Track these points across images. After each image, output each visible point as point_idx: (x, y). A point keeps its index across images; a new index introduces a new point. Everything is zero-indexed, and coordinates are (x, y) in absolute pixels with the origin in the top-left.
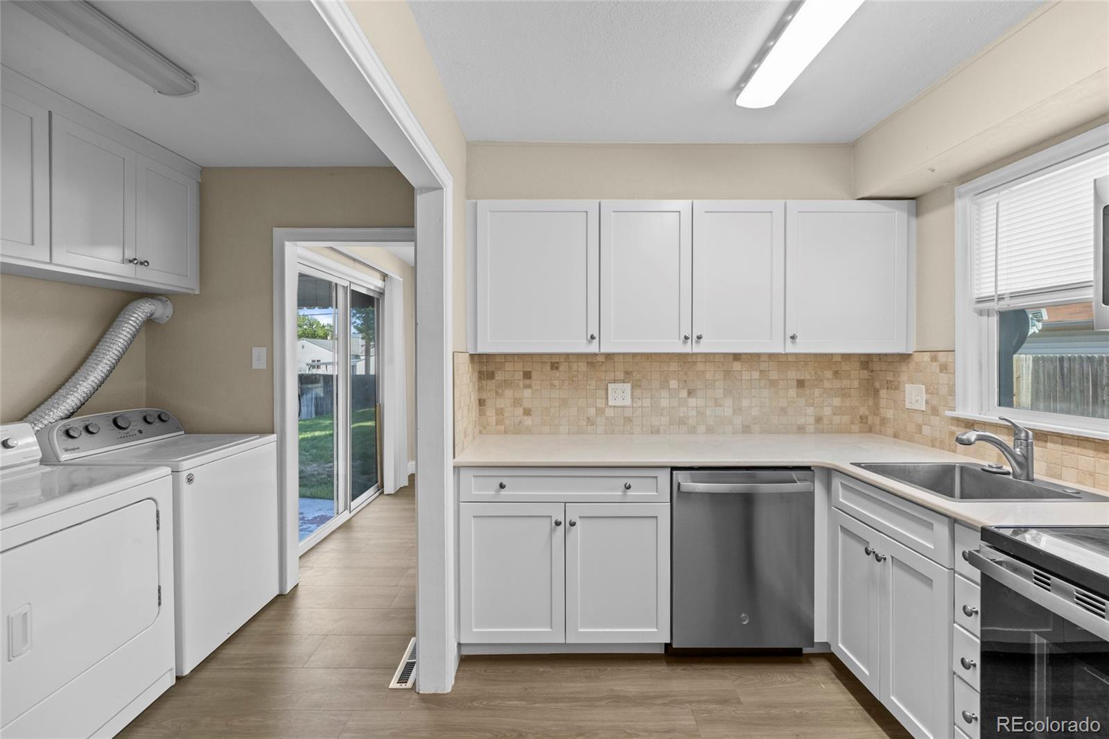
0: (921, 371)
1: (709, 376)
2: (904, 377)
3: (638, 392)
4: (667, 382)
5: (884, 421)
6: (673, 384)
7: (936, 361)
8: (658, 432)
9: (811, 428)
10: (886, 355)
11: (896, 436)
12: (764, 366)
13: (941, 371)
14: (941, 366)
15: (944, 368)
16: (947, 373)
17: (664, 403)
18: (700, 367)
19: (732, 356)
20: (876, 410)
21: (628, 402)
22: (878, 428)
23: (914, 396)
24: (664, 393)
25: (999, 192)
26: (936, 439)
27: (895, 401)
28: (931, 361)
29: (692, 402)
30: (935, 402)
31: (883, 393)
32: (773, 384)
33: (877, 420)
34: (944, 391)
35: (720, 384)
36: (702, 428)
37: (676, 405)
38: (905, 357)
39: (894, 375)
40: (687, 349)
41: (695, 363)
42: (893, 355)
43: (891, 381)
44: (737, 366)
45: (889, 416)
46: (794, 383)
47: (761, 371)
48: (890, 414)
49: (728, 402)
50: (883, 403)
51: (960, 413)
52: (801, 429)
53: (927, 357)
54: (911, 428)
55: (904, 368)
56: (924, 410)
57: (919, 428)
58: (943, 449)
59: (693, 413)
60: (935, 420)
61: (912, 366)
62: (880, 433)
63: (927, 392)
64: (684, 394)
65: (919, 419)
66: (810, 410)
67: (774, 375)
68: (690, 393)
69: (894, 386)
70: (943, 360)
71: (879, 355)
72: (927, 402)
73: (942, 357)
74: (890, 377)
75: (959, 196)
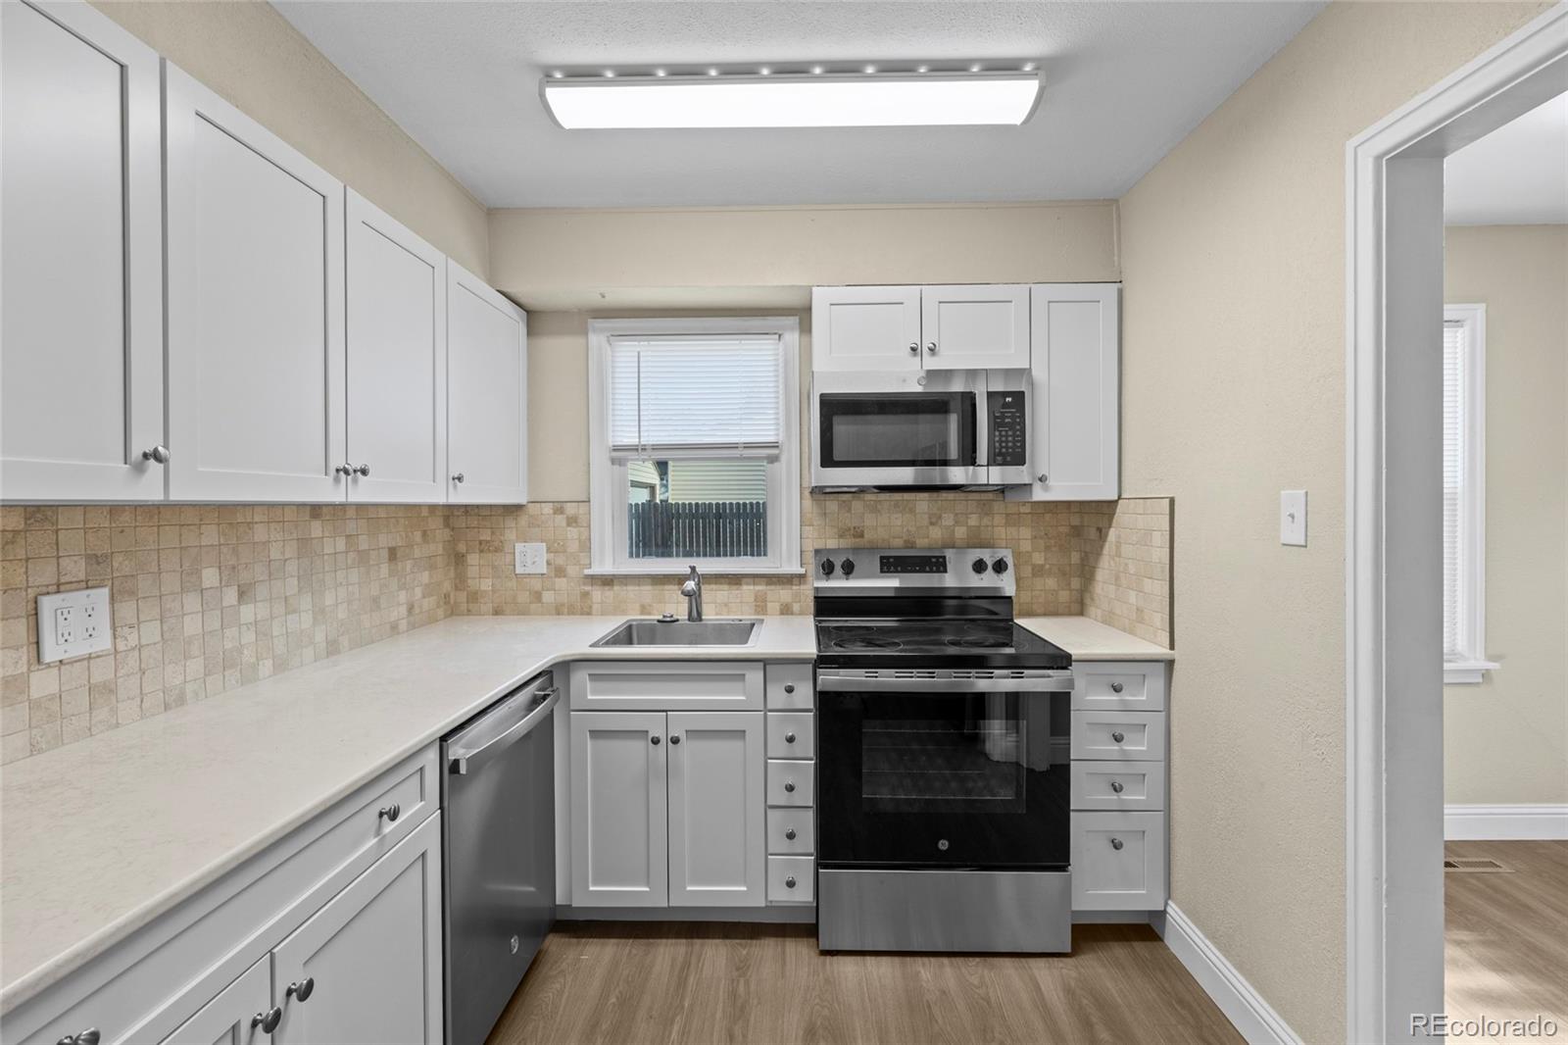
0: (539, 526)
1: (275, 553)
2: (510, 535)
3: (127, 609)
4: (198, 573)
5: (474, 597)
6: (210, 577)
7: (562, 513)
8: (181, 700)
9: (403, 625)
10: (478, 506)
11: (497, 612)
12: (351, 527)
13: (569, 525)
14: (568, 518)
15: (572, 521)
16: (578, 526)
17: (192, 626)
18: (260, 534)
19: (308, 508)
20: (460, 582)
21: (103, 642)
22: (464, 607)
23: (530, 557)
24: (192, 602)
25: (639, 341)
26: (563, 605)
27: (494, 567)
28: (555, 513)
29: (247, 612)
30: (560, 561)
31: (473, 559)
32: (363, 557)
33: (462, 596)
34: (573, 547)
35: (292, 567)
36: (266, 666)
37: (217, 625)
38: (513, 510)
39: (493, 533)
40: (337, 496)
41: (250, 525)
42: (491, 506)
43: (488, 542)
44: (316, 528)
45: (482, 588)
46: (385, 554)
47: (348, 536)
48: (486, 585)
49: (306, 602)
50: (472, 571)
51: (597, 569)
52: (394, 628)
53: (547, 509)
54: (523, 597)
55: (510, 522)
56: (545, 571)
57: (537, 596)
58: (573, 614)
59: (249, 637)
60: (561, 583)
61: (523, 520)
62: (469, 612)
63: (549, 550)
64: (231, 596)
65: (537, 585)
66: (402, 597)
67: (364, 543)
68: (242, 594)
69: (497, 548)
70: (573, 514)
71: (466, 506)
72: (548, 563)
73: (570, 509)
74: (486, 536)
75: (594, 331)
